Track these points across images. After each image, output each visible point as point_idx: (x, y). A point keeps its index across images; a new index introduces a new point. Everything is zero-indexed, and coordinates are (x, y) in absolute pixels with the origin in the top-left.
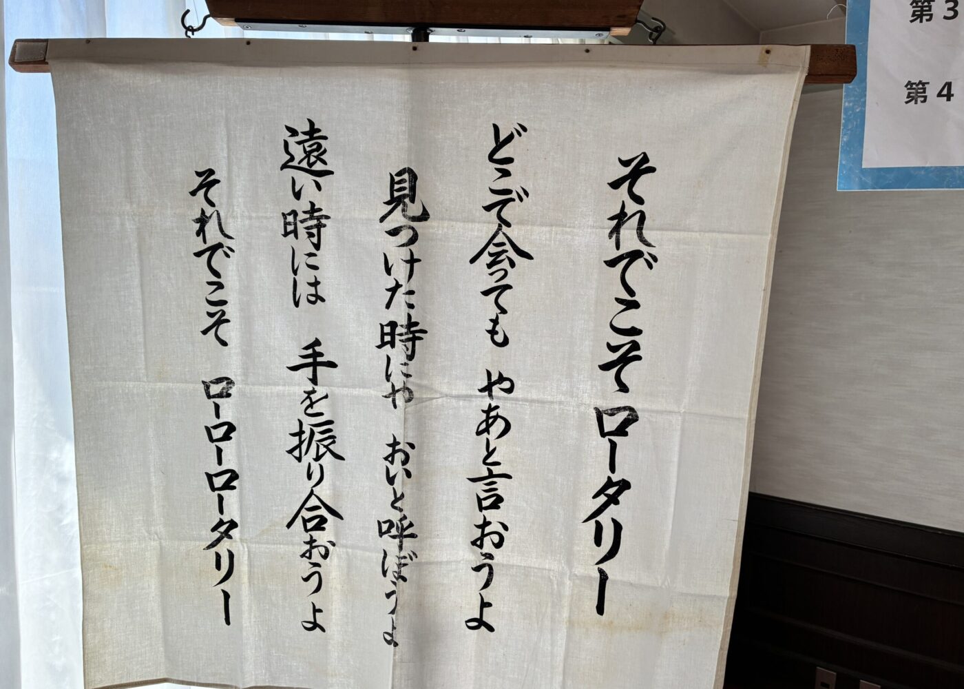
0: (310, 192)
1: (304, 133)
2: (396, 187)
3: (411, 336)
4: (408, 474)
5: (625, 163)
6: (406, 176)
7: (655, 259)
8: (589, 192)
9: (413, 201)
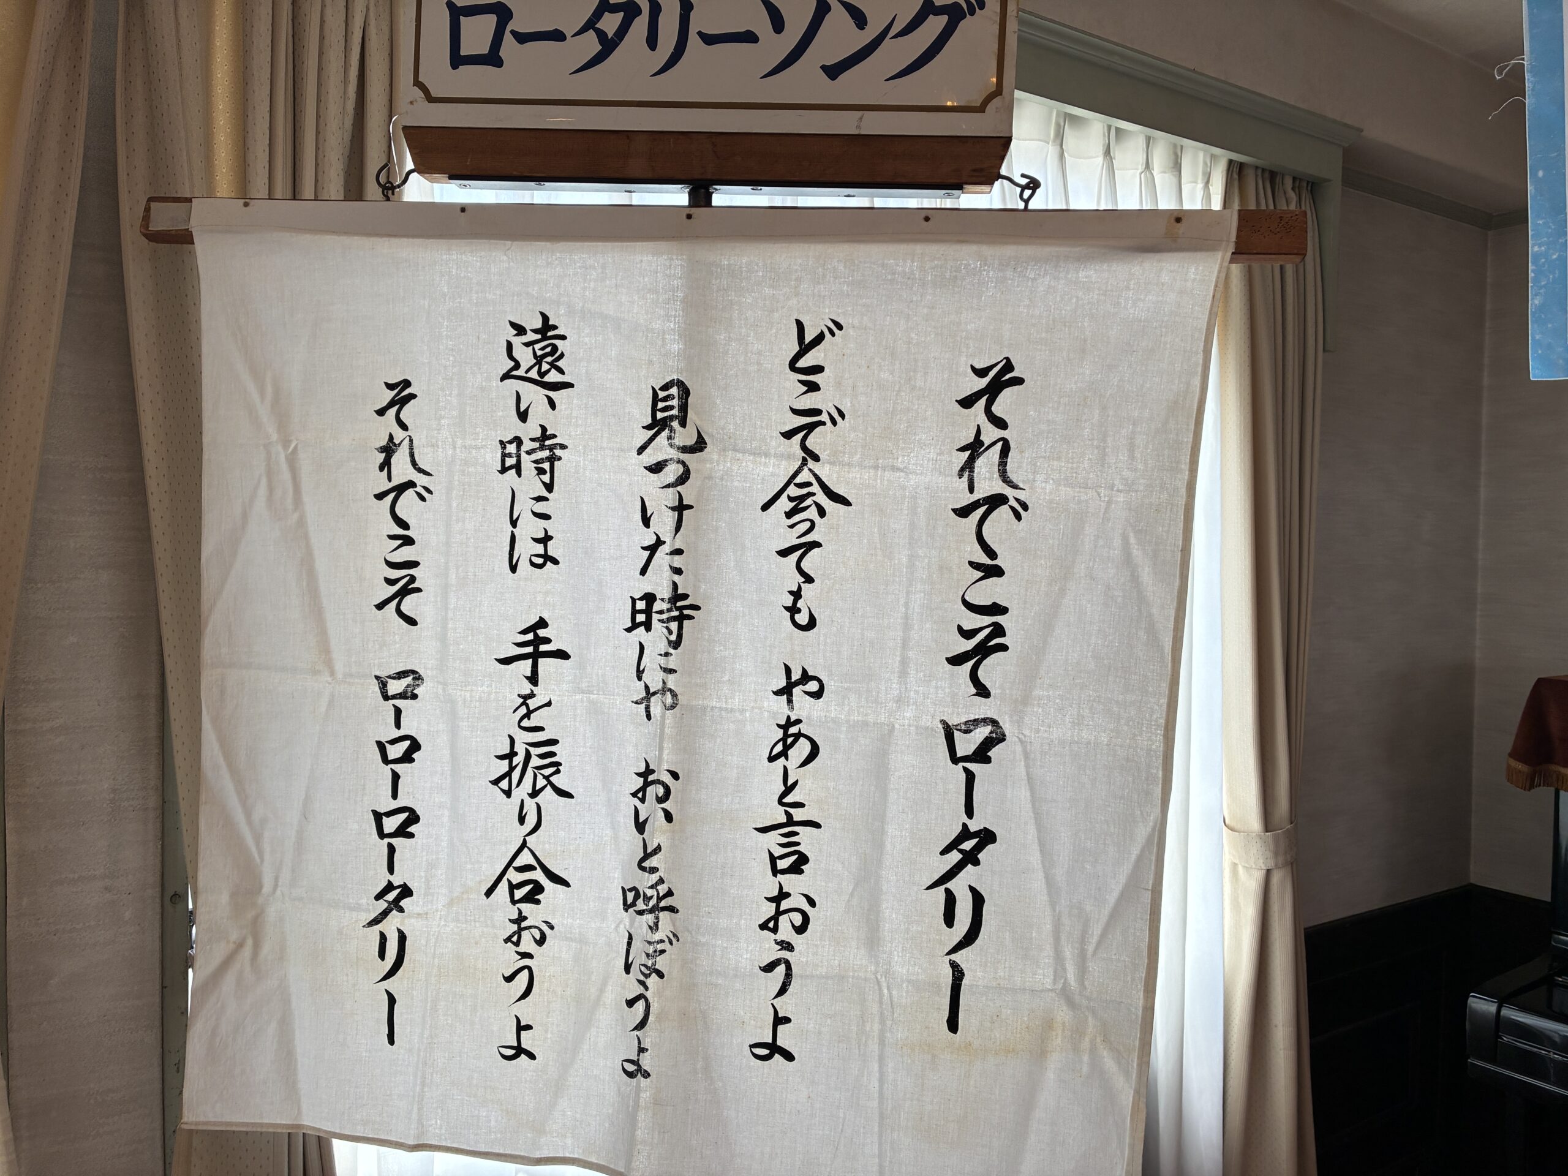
0: (539, 413)
1: (535, 331)
2: (661, 405)
3: (675, 613)
4: (669, 817)
5: (981, 373)
6: (674, 391)
7: (1025, 507)
8: (929, 413)
9: (683, 424)
